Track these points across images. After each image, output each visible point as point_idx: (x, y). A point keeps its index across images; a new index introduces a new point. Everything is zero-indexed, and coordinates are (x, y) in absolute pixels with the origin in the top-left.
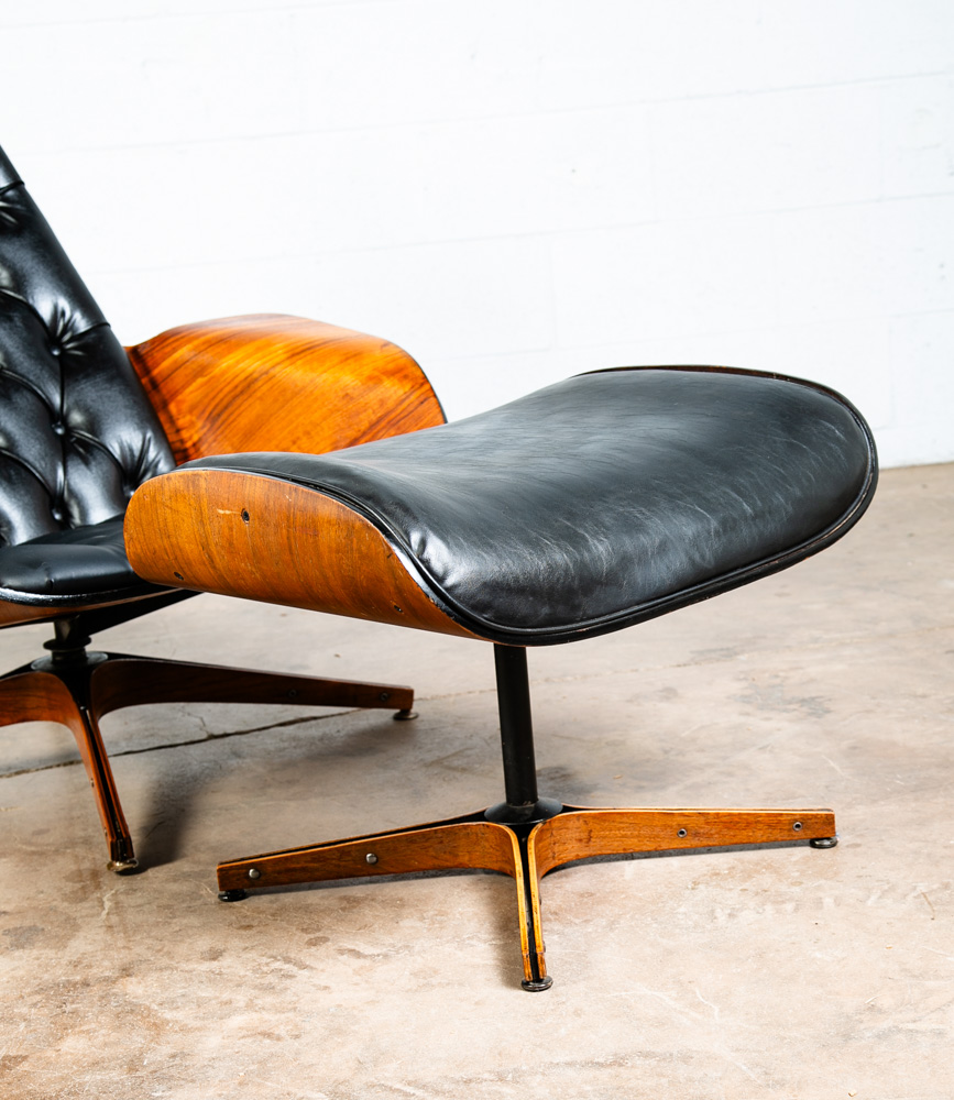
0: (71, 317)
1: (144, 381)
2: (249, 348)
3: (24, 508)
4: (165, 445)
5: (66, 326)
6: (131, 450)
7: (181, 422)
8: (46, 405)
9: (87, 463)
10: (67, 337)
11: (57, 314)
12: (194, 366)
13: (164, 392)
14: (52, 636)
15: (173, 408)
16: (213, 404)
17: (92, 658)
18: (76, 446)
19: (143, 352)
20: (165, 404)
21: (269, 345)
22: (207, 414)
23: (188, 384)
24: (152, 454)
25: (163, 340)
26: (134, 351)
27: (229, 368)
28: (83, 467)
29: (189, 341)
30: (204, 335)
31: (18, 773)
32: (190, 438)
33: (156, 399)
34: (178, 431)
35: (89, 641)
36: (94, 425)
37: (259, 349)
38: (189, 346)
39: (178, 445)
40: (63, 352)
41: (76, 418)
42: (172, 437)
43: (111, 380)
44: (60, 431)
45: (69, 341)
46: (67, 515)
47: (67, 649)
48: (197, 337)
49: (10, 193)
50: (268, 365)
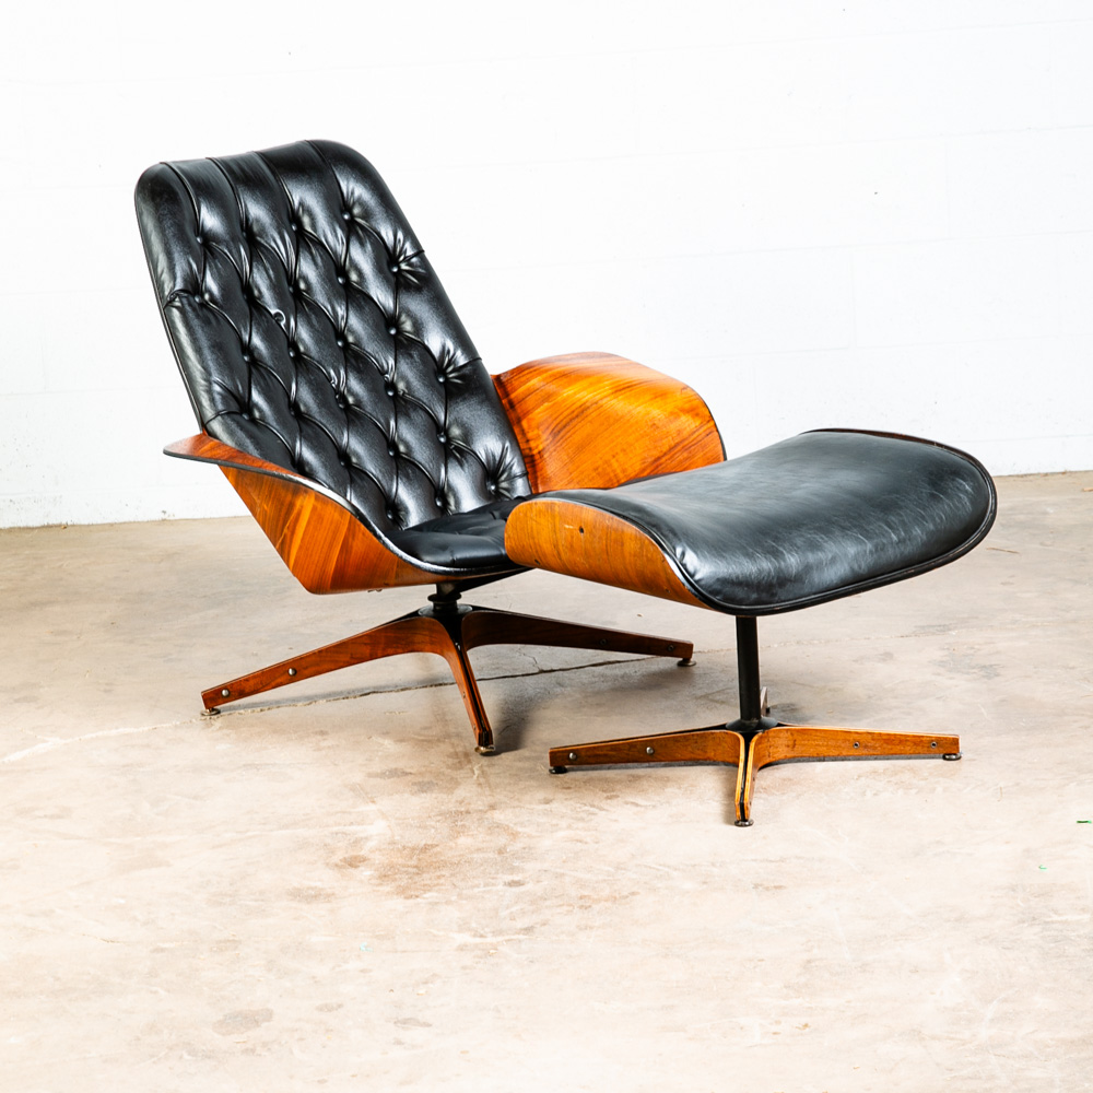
0: (454, 354)
1: (504, 401)
2: (584, 383)
3: (417, 498)
4: (518, 453)
5: (450, 361)
6: (494, 456)
7: (530, 435)
8: (434, 420)
9: (461, 465)
10: (450, 369)
11: (444, 352)
12: (543, 394)
13: (519, 411)
14: (435, 592)
15: (524, 423)
16: (555, 423)
17: (461, 609)
18: (452, 450)
19: (504, 379)
20: (519, 421)
21: (599, 381)
22: (550, 430)
23: (538, 406)
24: (508, 459)
25: (520, 370)
26: (498, 378)
27: (568, 396)
28: (459, 467)
29: (539, 374)
30: (550, 370)
31: (402, 690)
32: (537, 447)
33: (512, 416)
34: (528, 441)
35: (460, 597)
36: (467, 436)
37: (591, 384)
38: (539, 378)
39: (527, 451)
40: (447, 379)
41: (456, 431)
42: (523, 446)
43: (481, 403)
44: (442, 440)
45: (451, 372)
46: (446, 503)
47: (444, 602)
48: (546, 371)
49: (414, 260)
50: (598, 397)
